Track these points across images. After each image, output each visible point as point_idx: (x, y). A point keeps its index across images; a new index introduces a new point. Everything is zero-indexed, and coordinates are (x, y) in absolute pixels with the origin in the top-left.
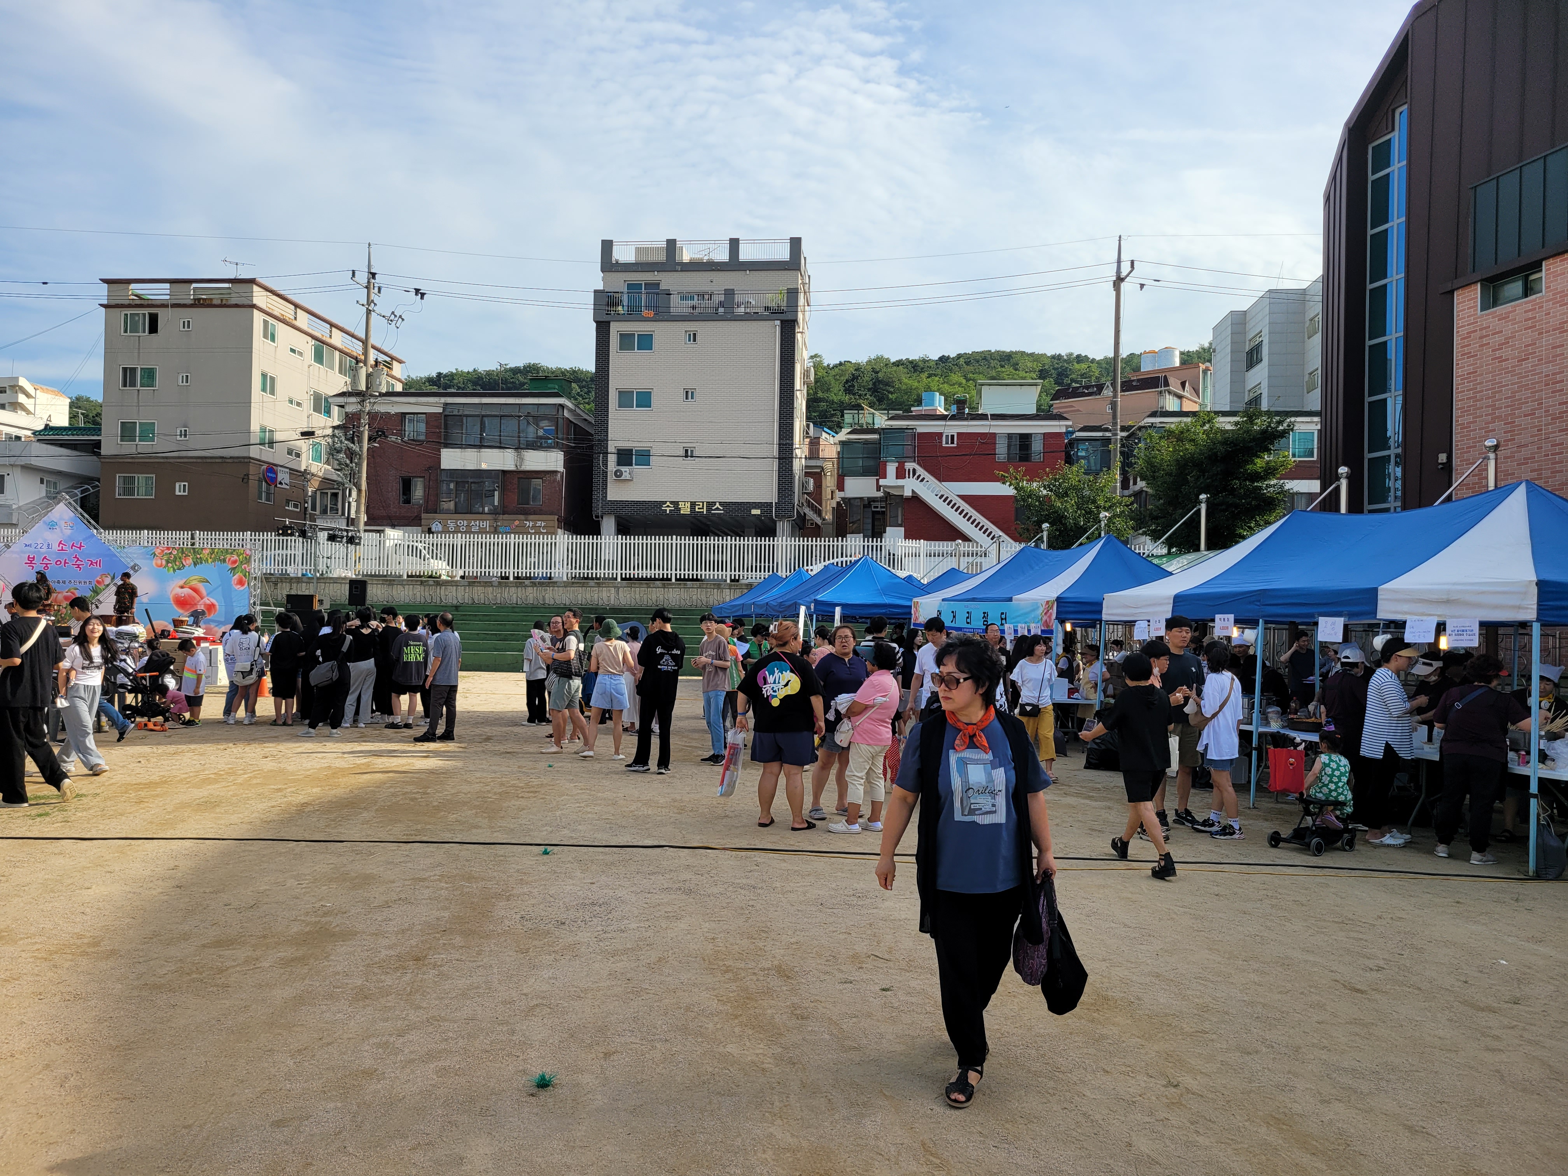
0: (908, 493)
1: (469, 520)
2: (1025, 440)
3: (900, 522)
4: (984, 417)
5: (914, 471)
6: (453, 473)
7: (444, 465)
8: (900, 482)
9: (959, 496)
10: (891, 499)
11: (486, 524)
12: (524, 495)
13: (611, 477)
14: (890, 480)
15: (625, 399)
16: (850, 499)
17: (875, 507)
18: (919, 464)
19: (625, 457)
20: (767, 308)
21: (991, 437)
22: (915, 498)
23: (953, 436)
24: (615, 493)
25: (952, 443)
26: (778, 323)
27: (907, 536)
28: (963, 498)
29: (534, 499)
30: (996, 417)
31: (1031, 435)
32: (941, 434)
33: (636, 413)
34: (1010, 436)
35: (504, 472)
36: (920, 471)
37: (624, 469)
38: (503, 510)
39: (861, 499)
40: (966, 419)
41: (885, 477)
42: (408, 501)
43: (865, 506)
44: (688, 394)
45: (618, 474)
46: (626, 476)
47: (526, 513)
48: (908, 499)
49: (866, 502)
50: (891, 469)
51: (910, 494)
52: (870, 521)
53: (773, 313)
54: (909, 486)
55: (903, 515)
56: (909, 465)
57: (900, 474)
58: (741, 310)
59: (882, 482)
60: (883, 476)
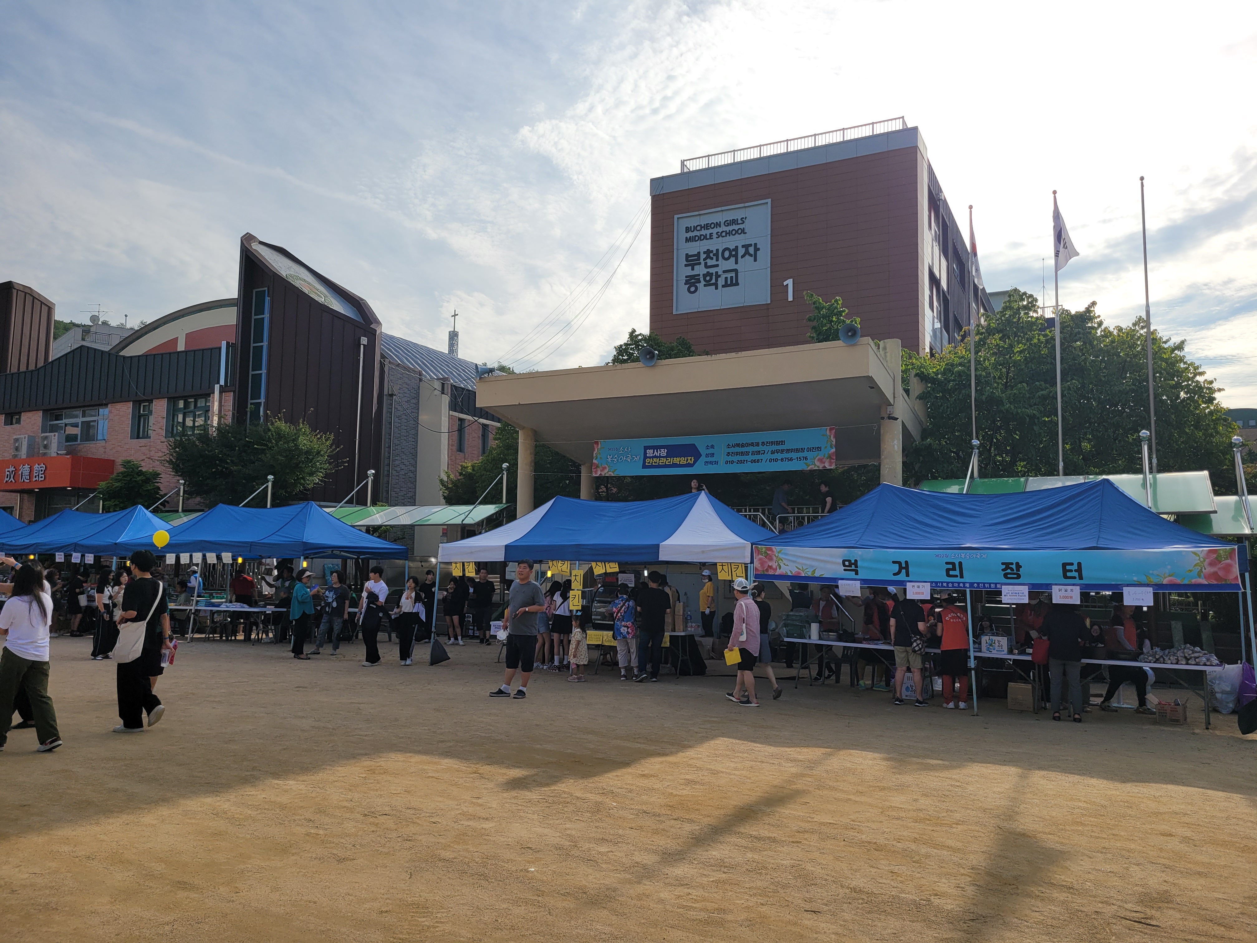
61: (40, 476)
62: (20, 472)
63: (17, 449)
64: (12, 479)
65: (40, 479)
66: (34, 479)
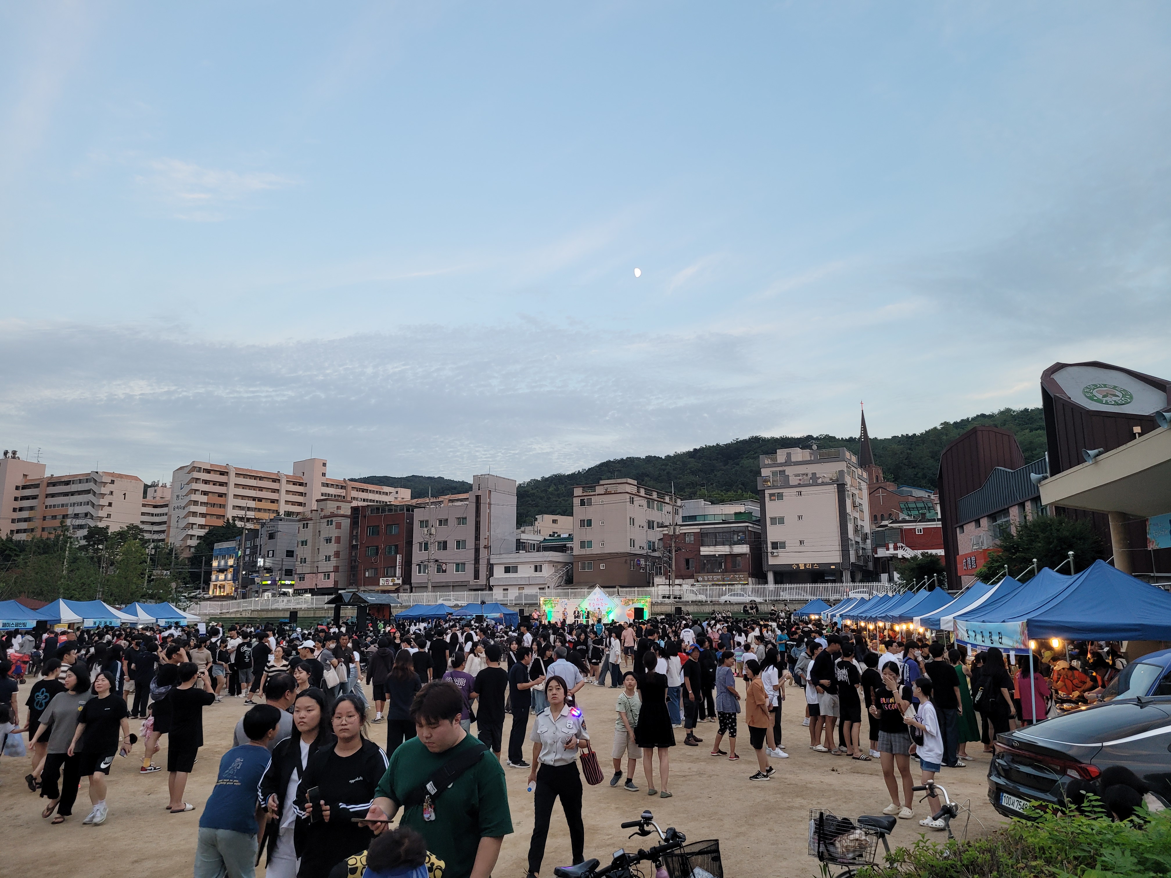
0: (900, 556)
1: (713, 576)
4: (934, 520)
5: (902, 546)
6: (705, 556)
7: (702, 553)
8: (896, 552)
10: (895, 558)
11: (719, 577)
12: (734, 565)
13: (769, 554)
15: (774, 521)
16: (880, 558)
19: (775, 545)
20: (831, 479)
21: (939, 529)
23: (921, 529)
24: (772, 561)
25: (921, 532)
26: (835, 485)
29: (739, 566)
32: (915, 529)
33: (778, 526)
35: (726, 555)
37: (774, 551)
38: (725, 571)
39: (886, 557)
40: (926, 522)
42: (688, 568)
44: (800, 517)
45: (772, 553)
46: (775, 554)
47: (735, 572)
48: (901, 559)
50: (891, 546)
53: (833, 482)
54: (900, 553)
56: (899, 545)
57: (896, 548)
58: (820, 481)
59: (888, 552)
60: (888, 549)
61: (974, 564)
62: (968, 563)
63: (973, 545)
64: (966, 567)
65: (975, 567)
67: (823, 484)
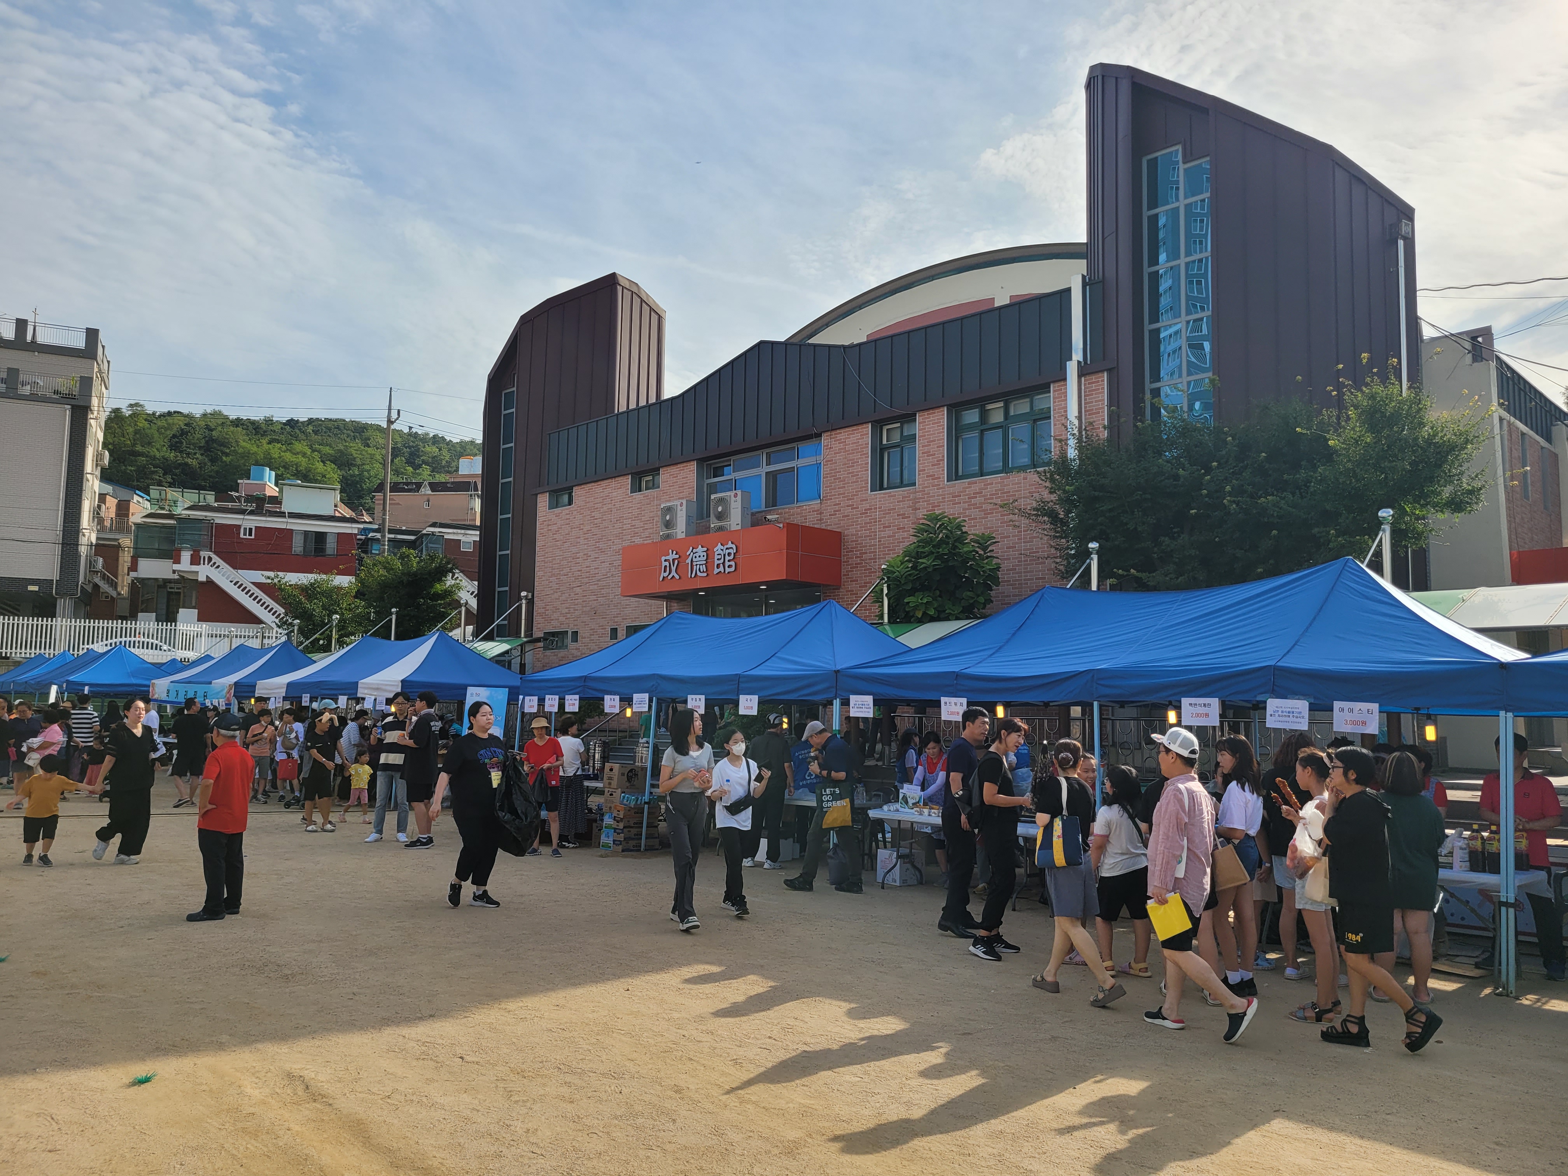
0: (202, 578)
2: (320, 537)
3: (194, 604)
4: (282, 514)
5: (210, 559)
8: (195, 568)
9: (253, 583)
10: (186, 583)
14: (185, 564)
16: (144, 579)
17: (171, 588)
18: (215, 553)
20: (56, 392)
21: (288, 534)
22: (210, 583)
23: (251, 529)
25: (250, 534)
26: (68, 407)
27: (201, 618)
28: (258, 585)
30: (293, 515)
31: (326, 533)
32: (239, 527)
34: (306, 533)
36: (215, 559)
39: (156, 579)
40: (264, 515)
41: (179, 563)
43: (159, 587)
48: (202, 583)
49: (161, 583)
50: (186, 556)
51: (204, 579)
52: (165, 600)
53: (63, 398)
54: (203, 572)
55: (197, 598)
56: (204, 554)
57: (195, 560)
58: (26, 390)
59: (176, 567)
60: (177, 561)
61: (727, 564)
62: (689, 561)
63: (668, 525)
64: (673, 573)
65: (728, 570)
66: (716, 571)
67: (33, 398)
